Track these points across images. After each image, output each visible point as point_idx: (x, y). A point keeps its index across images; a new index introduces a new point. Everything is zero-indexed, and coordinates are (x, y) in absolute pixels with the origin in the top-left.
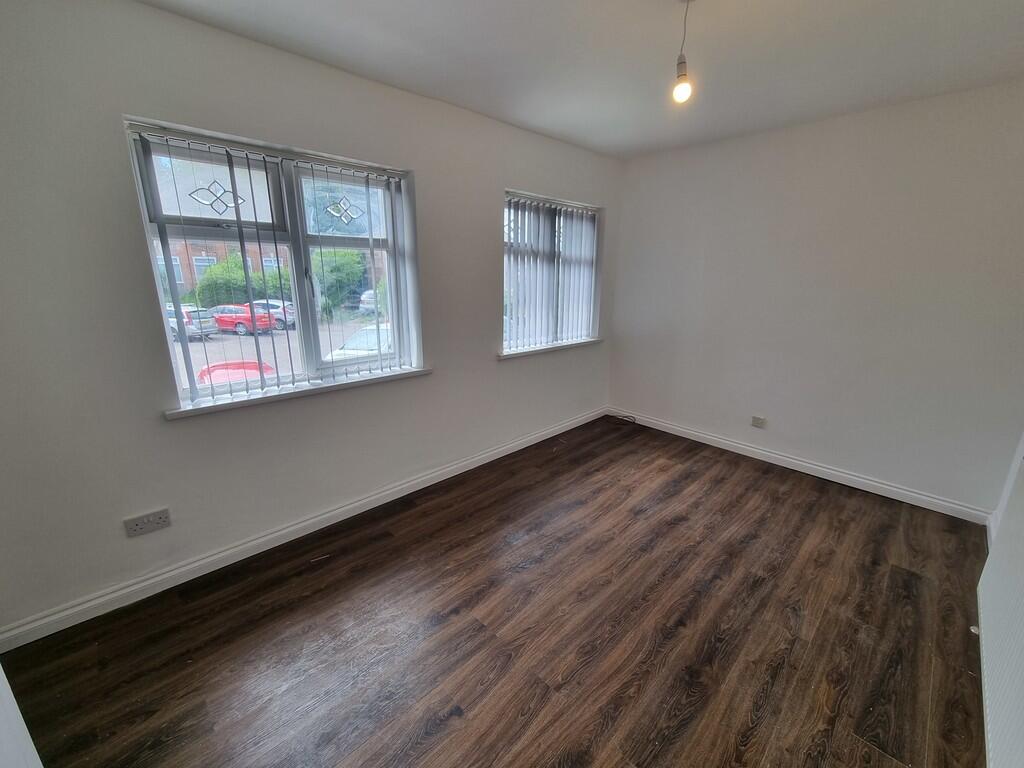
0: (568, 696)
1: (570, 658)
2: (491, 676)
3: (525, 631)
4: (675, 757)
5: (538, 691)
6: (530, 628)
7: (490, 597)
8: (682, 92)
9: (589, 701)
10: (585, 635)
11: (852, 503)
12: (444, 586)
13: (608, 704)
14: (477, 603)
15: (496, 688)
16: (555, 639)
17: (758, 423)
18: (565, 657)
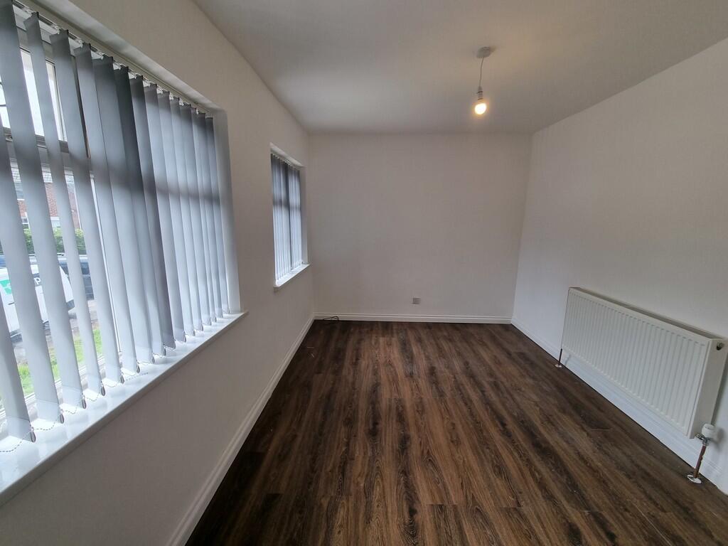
0: (527, 504)
1: (499, 483)
2: (489, 533)
3: (462, 486)
4: (586, 491)
5: (515, 516)
6: (462, 484)
7: (416, 483)
8: (481, 109)
9: (536, 498)
10: (486, 463)
11: (471, 330)
12: (378, 501)
13: (541, 491)
14: (415, 494)
15: (500, 536)
16: (480, 478)
17: (416, 301)
18: (497, 484)
